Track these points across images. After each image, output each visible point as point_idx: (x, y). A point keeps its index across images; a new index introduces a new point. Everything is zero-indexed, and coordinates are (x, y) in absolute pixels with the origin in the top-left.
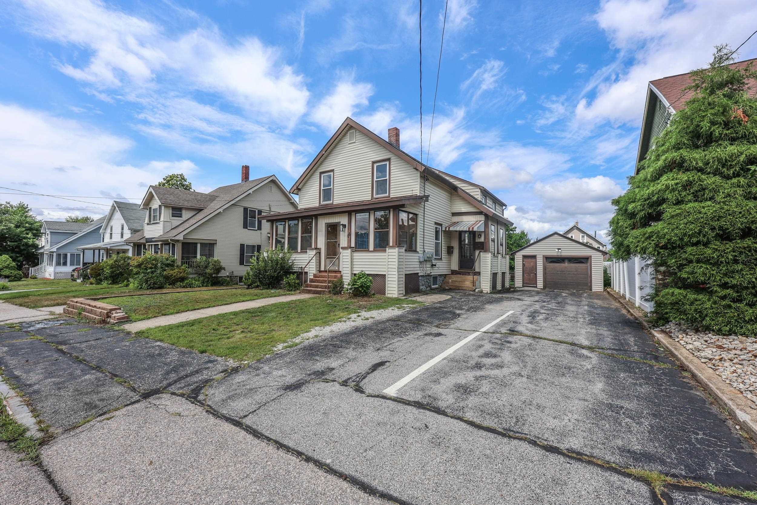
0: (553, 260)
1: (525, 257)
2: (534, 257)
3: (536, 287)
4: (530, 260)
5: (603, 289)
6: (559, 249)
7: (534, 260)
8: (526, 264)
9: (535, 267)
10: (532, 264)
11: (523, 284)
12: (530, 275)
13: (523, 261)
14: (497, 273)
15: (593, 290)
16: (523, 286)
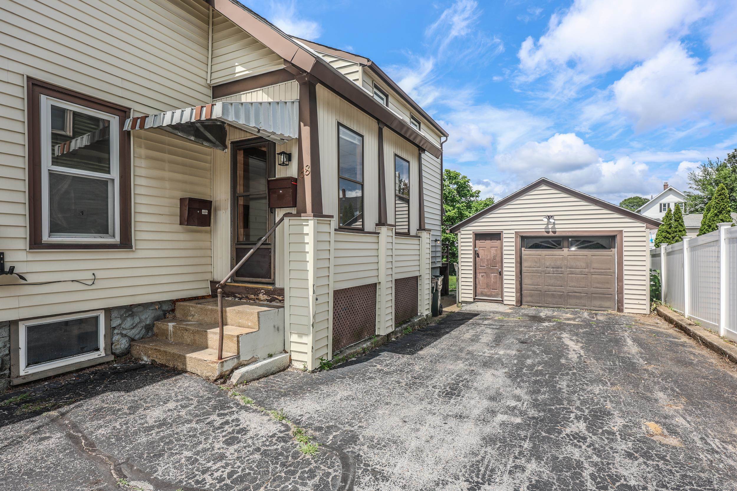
0: (537, 241)
1: (479, 236)
2: (496, 236)
3: (501, 302)
4: (488, 243)
5: (647, 307)
6: (549, 217)
7: (497, 243)
8: (481, 253)
9: (498, 259)
10: (493, 251)
11: (475, 294)
12: (488, 276)
13: (475, 246)
14: (375, 285)
15: (625, 311)
16: (475, 300)
